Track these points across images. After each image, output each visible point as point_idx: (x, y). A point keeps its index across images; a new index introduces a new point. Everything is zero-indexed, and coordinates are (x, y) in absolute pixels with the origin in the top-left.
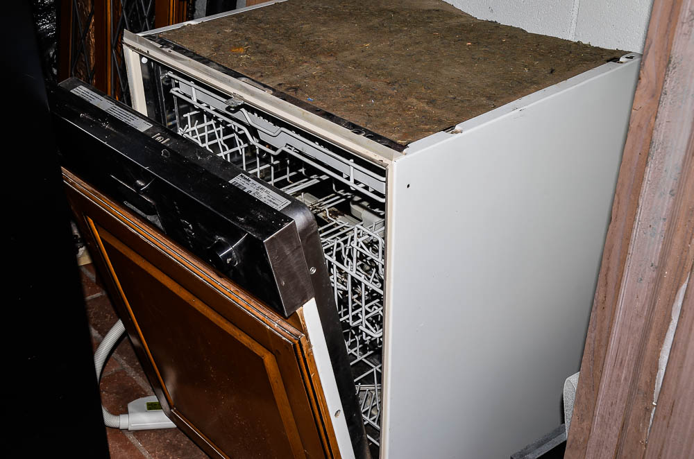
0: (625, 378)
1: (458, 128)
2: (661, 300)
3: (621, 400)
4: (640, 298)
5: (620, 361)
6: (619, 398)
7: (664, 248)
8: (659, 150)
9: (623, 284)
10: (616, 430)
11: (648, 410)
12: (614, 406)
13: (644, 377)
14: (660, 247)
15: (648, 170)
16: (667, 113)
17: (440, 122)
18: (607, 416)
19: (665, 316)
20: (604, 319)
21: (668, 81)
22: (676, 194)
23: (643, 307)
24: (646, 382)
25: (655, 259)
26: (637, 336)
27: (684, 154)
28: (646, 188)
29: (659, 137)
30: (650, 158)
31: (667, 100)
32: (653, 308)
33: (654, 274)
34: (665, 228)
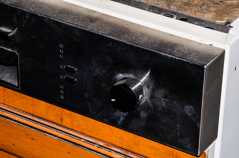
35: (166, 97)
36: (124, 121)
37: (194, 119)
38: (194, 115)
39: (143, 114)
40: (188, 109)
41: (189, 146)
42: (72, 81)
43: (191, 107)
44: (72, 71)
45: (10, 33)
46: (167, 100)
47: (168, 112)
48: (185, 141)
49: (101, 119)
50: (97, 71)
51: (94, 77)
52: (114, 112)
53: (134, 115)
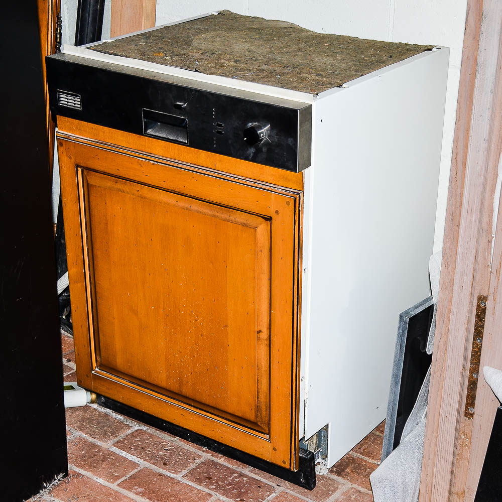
0: (475, 221)
1: (344, 85)
2: (491, 165)
3: (473, 236)
4: (479, 163)
5: (470, 209)
6: (472, 236)
7: (490, 128)
8: (482, 68)
9: (468, 157)
10: (472, 259)
11: (490, 242)
12: (469, 243)
13: (485, 219)
14: (488, 127)
15: (476, 80)
16: (484, 45)
17: (330, 83)
18: (466, 251)
19: (494, 174)
20: (457, 189)
21: (483, 26)
22: (494, 92)
23: (482, 169)
24: (487, 223)
25: (486, 136)
26: (480, 189)
27: (496, 67)
28: (476, 91)
29: (480, 59)
30: (477, 73)
31: (483, 38)
32: (487, 170)
33: (486, 145)
34: (490, 114)
35: (277, 135)
36: (253, 156)
37: (293, 147)
38: (294, 144)
39: (264, 149)
40: (290, 140)
41: (292, 167)
42: (221, 133)
43: (292, 139)
44: (220, 125)
45: (183, 105)
46: (278, 137)
47: (278, 145)
48: (290, 164)
49: (239, 157)
50: (236, 123)
51: (234, 128)
52: (247, 151)
53: (259, 151)
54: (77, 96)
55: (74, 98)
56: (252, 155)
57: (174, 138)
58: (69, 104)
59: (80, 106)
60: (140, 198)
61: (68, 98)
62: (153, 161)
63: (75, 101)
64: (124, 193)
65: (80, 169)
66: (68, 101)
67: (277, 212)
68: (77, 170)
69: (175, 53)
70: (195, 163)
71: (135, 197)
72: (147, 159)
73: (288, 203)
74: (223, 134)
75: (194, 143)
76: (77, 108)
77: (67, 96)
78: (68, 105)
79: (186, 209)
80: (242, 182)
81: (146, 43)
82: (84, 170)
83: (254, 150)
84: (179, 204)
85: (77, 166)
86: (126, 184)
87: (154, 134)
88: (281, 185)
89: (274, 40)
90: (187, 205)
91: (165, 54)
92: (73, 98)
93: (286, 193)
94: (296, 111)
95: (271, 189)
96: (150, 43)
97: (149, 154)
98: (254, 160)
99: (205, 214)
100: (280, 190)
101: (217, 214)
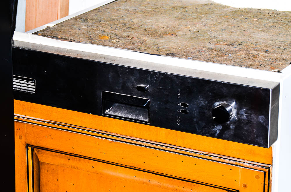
35: (246, 113)
37: (265, 124)
38: (265, 122)
39: (232, 127)
40: (261, 118)
41: (262, 142)
42: (186, 112)
43: (263, 117)
44: (186, 105)
45: (146, 87)
46: (247, 115)
47: (248, 122)
48: (260, 140)
49: (204, 134)
50: (202, 103)
51: (200, 107)
52: (213, 128)
53: (226, 128)
54: (32, 80)
55: (28, 82)
56: (218, 132)
57: (134, 118)
58: (22, 87)
59: (34, 90)
60: (95, 174)
61: (21, 82)
62: (111, 139)
63: (28, 85)
64: (78, 170)
65: (30, 148)
66: (21, 85)
67: (245, 186)
68: (28, 149)
69: (119, 35)
70: (155, 140)
71: (90, 173)
72: (104, 138)
73: (257, 177)
74: (187, 113)
75: (156, 122)
76: (30, 92)
77: (20, 81)
78: (21, 89)
79: (145, 183)
80: (207, 157)
81: (88, 27)
82: (35, 149)
83: (221, 127)
84: (137, 178)
85: (28, 145)
86: (79, 160)
87: (113, 114)
88: (248, 159)
89: (203, 17)
90: (146, 180)
91: (110, 36)
92: (26, 83)
93: (255, 167)
94: (268, 90)
95: (238, 163)
96: (91, 26)
97: (106, 133)
98: (220, 136)
99: (165, 188)
100: (248, 164)
101: (178, 188)
